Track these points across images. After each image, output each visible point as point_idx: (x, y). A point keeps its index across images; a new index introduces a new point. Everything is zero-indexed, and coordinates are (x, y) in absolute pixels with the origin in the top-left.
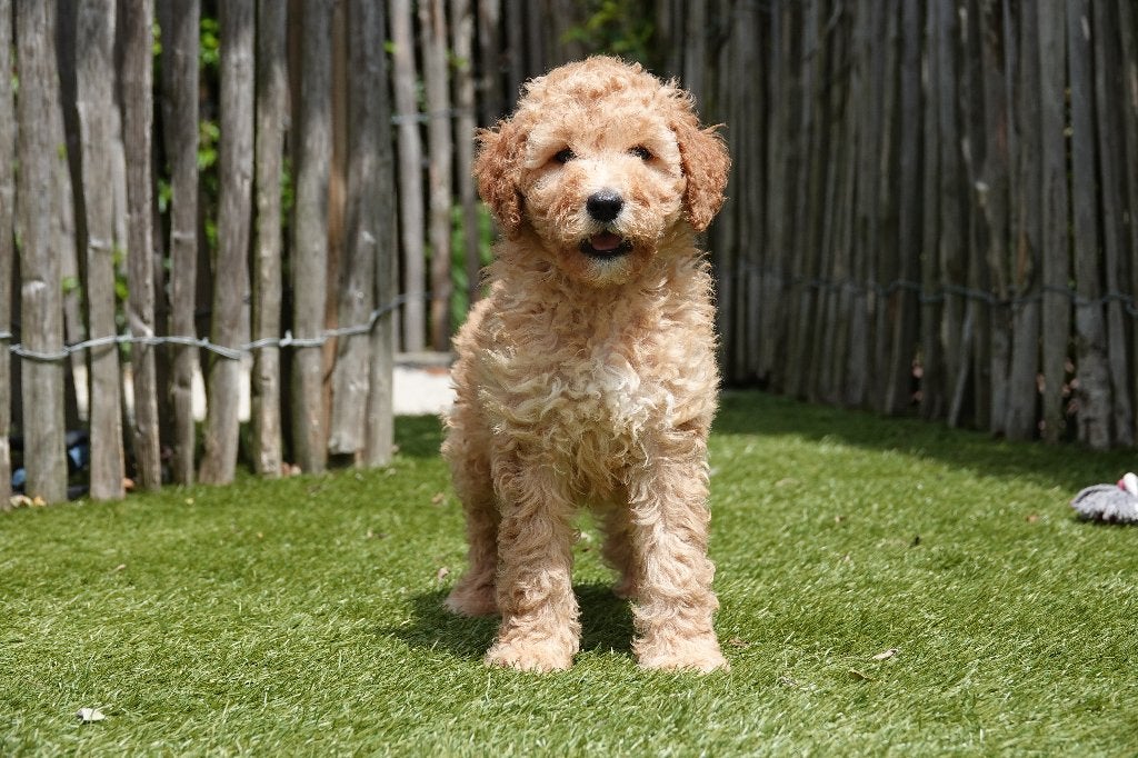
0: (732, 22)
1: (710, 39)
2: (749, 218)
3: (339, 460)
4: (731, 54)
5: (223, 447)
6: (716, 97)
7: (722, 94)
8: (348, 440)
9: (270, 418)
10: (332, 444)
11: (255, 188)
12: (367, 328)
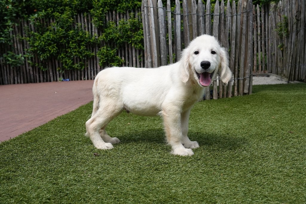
0: (300, 30)
1: (296, 32)
2: (302, 57)
3: (244, 94)
4: (300, 34)
5: (230, 92)
6: (297, 40)
7: (298, 39)
8: (246, 91)
9: (236, 89)
10: (244, 92)
11: (235, 59)
12: (249, 77)
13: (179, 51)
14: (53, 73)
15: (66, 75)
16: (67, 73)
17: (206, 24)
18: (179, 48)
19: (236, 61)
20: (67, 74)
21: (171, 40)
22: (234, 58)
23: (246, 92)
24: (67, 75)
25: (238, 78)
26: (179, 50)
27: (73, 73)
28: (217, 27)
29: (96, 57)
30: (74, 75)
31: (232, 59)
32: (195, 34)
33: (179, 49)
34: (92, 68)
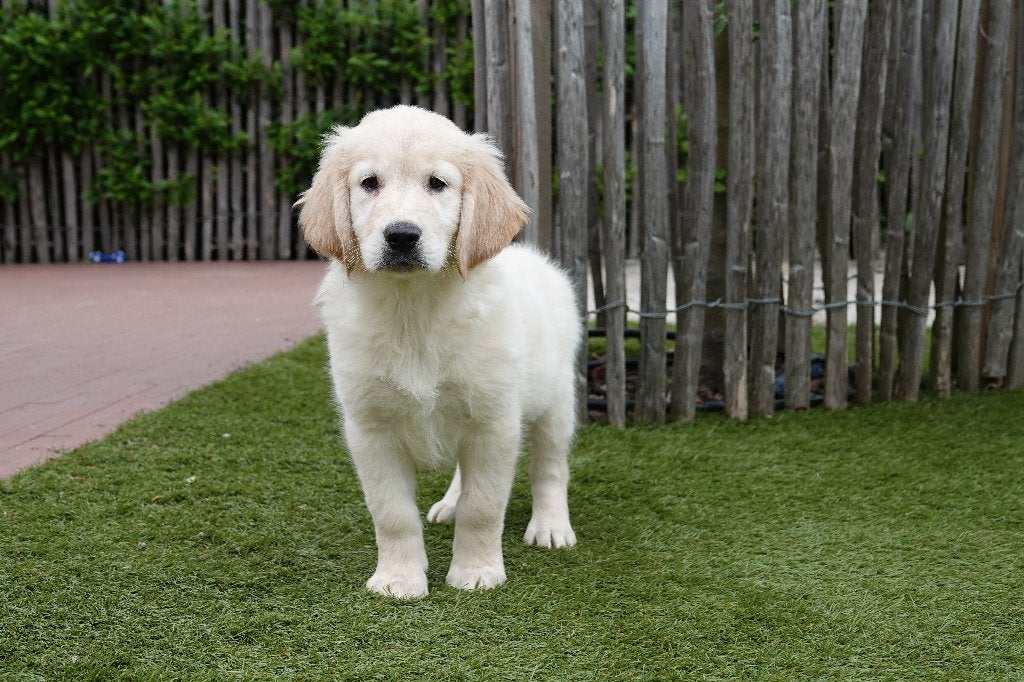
3: (987, 382)
9: (945, 354)
10: (985, 370)
11: (945, 201)
12: (1014, 294)
13: (653, 150)
14: (49, 219)
15: (112, 233)
16: (116, 222)
17: (802, 16)
18: (654, 133)
19: (950, 210)
20: (116, 228)
21: (618, 91)
22: (938, 194)
23: (993, 374)
24: (116, 234)
25: (956, 300)
26: (656, 144)
27: (144, 225)
28: (855, 35)
29: (257, 148)
30: (150, 232)
31: (929, 199)
32: (740, 63)
33: (652, 140)
34: (237, 206)
